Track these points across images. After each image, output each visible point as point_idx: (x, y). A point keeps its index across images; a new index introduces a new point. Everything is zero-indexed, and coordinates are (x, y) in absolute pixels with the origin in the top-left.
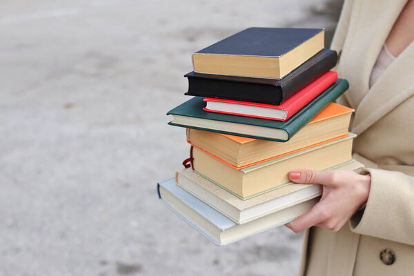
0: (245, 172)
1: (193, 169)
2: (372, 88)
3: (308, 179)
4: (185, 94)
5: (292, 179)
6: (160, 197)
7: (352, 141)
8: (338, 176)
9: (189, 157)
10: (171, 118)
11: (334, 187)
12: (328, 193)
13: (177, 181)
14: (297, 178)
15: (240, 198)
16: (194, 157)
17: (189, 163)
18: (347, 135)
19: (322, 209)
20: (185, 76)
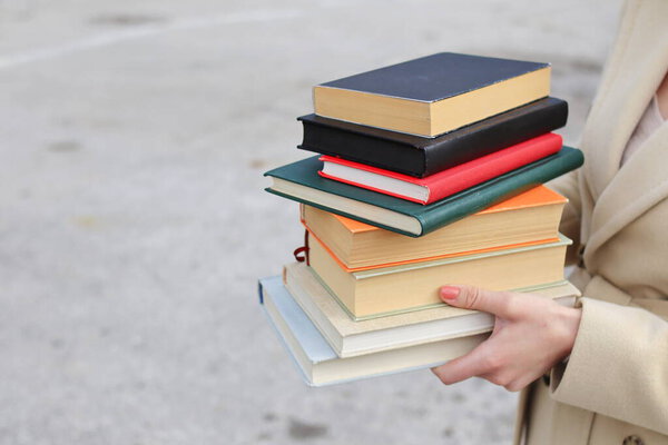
0: (357, 277)
1: (308, 264)
2: (624, 167)
3: (470, 301)
4: (298, 147)
5: (446, 299)
6: (262, 301)
7: (564, 251)
8: (517, 303)
9: (303, 245)
10: (271, 182)
11: (512, 320)
12: (501, 328)
13: (285, 279)
14: (452, 297)
15: (351, 316)
16: (310, 245)
17: (302, 254)
18: (555, 240)
19: (488, 352)
20: (299, 119)
